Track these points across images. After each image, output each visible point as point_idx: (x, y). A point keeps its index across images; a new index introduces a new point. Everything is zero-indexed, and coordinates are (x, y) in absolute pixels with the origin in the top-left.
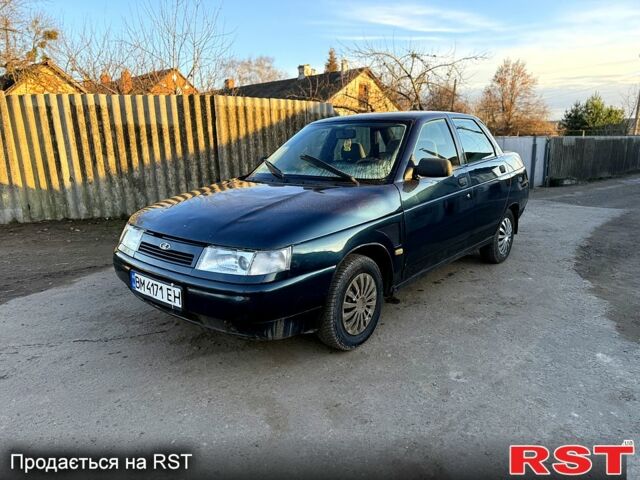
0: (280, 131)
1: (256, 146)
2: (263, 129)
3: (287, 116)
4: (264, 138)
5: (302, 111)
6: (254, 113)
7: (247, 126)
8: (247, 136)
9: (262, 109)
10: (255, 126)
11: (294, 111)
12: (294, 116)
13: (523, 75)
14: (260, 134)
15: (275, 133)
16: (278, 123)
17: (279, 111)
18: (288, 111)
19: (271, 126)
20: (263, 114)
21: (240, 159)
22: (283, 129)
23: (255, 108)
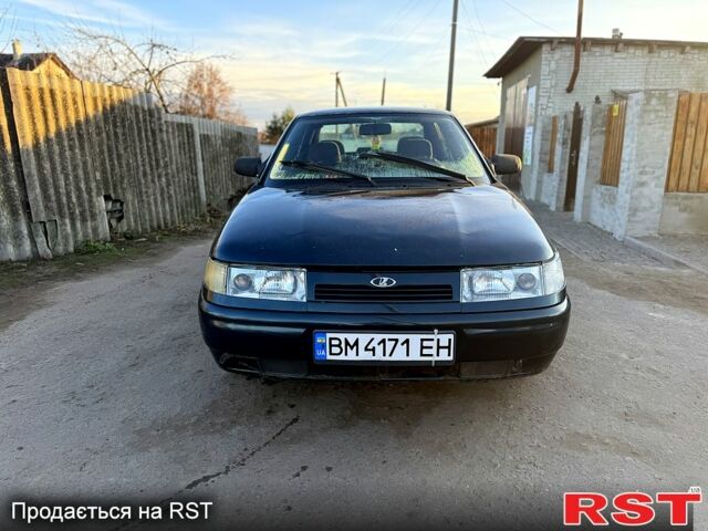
0: (98, 127)
1: (72, 148)
2: (78, 123)
3: (104, 108)
4: (80, 136)
5: (120, 101)
6: (64, 100)
7: (57, 119)
8: (58, 134)
9: (74, 94)
10: (67, 118)
11: (112, 100)
12: (112, 108)
13: (219, 81)
14: (75, 131)
15: (92, 129)
16: (95, 116)
17: (95, 99)
18: (105, 100)
19: (87, 120)
20: (75, 103)
21: (53, 169)
22: (102, 124)
23: (65, 93)
